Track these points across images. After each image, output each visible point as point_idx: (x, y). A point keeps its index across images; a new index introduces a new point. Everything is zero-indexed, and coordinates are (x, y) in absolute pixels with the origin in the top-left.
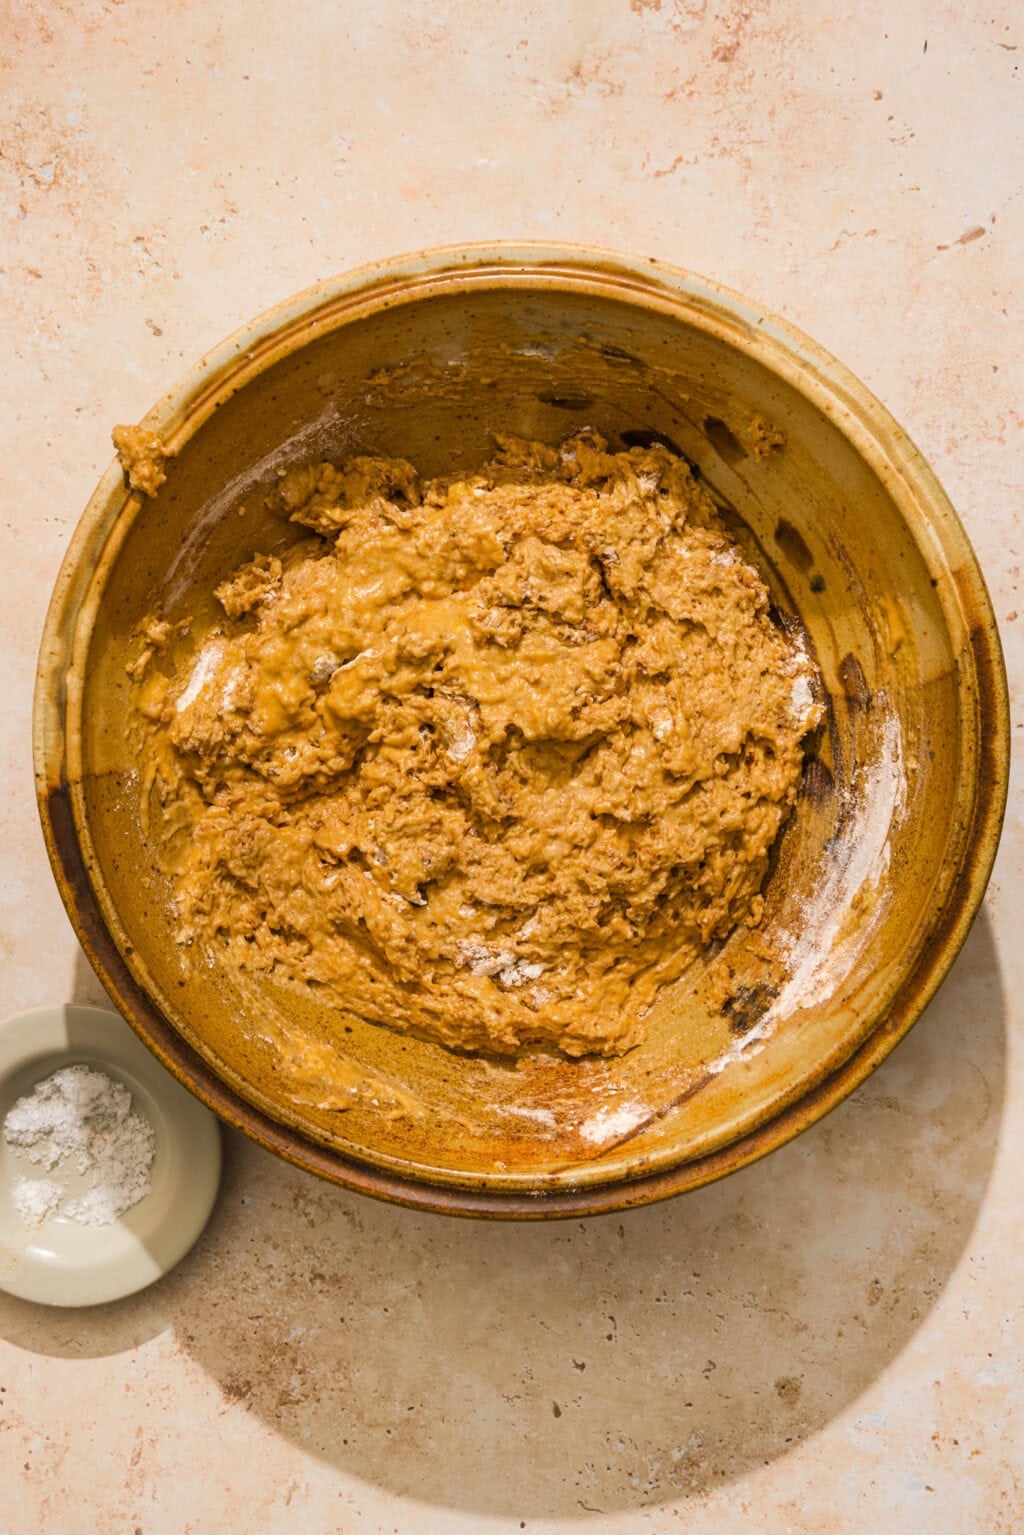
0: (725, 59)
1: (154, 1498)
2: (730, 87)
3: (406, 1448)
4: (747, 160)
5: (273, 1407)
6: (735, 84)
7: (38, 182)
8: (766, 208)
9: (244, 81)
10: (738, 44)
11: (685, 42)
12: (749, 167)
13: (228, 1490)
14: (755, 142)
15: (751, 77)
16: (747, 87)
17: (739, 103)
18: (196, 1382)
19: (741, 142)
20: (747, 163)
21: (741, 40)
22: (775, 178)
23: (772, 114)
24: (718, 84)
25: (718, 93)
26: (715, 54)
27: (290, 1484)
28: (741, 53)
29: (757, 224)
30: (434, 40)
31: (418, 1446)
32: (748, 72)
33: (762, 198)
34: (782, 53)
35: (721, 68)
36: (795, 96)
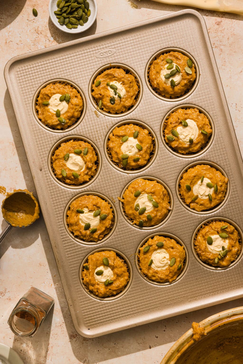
0: (218, 24)
1: (51, 360)
2: (219, 31)
3: (113, 353)
4: (221, 49)
5: (82, 341)
6: (220, 31)
7: (49, 41)
8: (225, 61)
9: (101, 21)
10: (221, 21)
11: (209, 20)
12: (222, 51)
13: (69, 360)
14: (224, 45)
15: (224, 29)
16: (223, 32)
17: (220, 35)
18: (64, 333)
19: (220, 45)
20: (221, 50)
21: (222, 20)
22: (228, 54)
23: (228, 39)
24: (216, 30)
25: (216, 33)
26: (216, 23)
27: (84, 360)
28: (222, 23)
29: (222, 65)
30: (148, 14)
31: (116, 353)
32: (223, 28)
33: (224, 59)
34: (232, 24)
35: (217, 26)
36: (234, 35)
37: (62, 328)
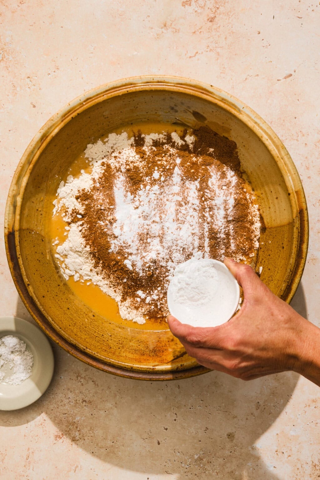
0: (211, 21)
1: (33, 470)
2: (213, 30)
3: (112, 455)
4: (218, 53)
6: (214, 29)
8: (224, 68)
9: (61, 28)
10: (215, 17)
11: (199, 16)
13: (56, 468)
14: (221, 47)
15: (219, 27)
16: (218, 30)
17: (215, 35)
18: (46, 434)
19: (216, 47)
20: (218, 54)
21: (216, 15)
22: (227, 58)
23: (226, 38)
24: (209, 29)
25: (209, 32)
26: (208, 20)
27: (76, 466)
28: (216, 19)
29: (221, 73)
30: (120, 15)
31: (115, 454)
32: (218, 25)
33: (223, 65)
34: (229, 19)
35: (210, 24)
36: (233, 33)
37: (43, 427)
